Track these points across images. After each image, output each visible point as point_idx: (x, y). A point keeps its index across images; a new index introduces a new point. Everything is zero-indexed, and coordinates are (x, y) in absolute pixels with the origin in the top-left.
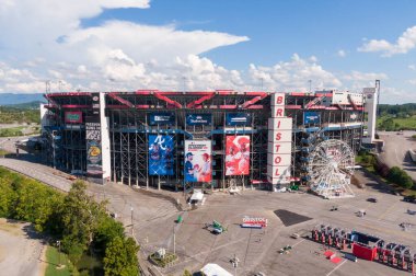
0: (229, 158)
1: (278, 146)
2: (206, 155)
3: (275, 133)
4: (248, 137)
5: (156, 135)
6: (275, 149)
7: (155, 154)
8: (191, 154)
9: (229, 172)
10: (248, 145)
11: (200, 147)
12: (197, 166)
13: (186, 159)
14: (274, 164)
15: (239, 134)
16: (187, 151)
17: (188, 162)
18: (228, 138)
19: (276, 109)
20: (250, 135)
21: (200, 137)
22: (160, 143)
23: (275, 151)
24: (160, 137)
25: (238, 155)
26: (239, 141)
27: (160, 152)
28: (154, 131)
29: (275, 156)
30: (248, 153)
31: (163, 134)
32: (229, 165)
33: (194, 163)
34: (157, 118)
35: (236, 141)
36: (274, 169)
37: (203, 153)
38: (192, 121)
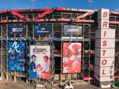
0: (65, 60)
1: (104, 51)
2: (46, 57)
3: (102, 41)
4: (80, 44)
5: (13, 41)
6: (102, 53)
7: (13, 56)
8: (34, 56)
9: (65, 70)
10: (80, 50)
11: (42, 50)
12: (39, 65)
13: (31, 60)
14: (101, 65)
15: (72, 42)
16: (32, 54)
17: (33, 62)
18: (65, 44)
19: (102, 21)
20: (81, 42)
21: (43, 43)
22: (16, 47)
23: (102, 55)
24: (16, 43)
25: (72, 58)
26: (73, 47)
27: (16, 54)
28: (12, 39)
29: (102, 60)
30: (80, 56)
31: (18, 41)
32: (65, 66)
33: (37, 63)
34: (14, 30)
35: (70, 47)
36: (101, 70)
37: (44, 55)
38: (38, 31)
